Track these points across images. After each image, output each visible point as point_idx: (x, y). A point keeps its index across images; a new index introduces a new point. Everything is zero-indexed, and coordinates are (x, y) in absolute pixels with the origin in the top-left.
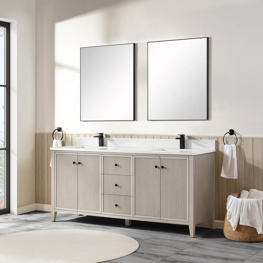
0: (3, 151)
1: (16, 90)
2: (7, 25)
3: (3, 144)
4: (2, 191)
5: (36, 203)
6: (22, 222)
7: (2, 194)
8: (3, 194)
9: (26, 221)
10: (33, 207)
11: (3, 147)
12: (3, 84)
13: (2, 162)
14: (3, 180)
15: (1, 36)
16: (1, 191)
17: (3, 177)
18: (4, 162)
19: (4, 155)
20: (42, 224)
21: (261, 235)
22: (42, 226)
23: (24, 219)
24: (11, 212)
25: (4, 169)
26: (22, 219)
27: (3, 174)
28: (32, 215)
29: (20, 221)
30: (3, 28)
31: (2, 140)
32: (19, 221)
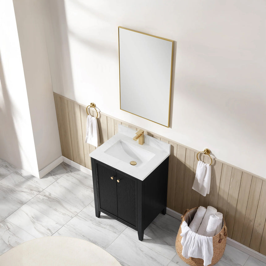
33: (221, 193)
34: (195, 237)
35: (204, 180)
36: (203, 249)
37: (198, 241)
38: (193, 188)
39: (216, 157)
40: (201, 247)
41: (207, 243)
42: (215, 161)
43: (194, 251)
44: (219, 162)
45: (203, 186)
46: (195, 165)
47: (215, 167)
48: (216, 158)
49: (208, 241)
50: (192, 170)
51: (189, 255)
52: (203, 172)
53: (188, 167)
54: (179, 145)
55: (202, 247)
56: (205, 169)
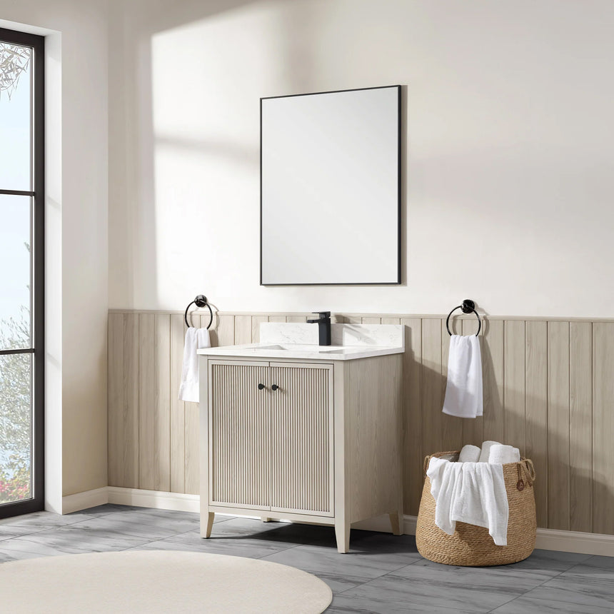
0: (28, 356)
1: (61, 203)
2: (37, 43)
3: (28, 338)
4: (25, 455)
5: (109, 485)
6: (77, 533)
7: (25, 462)
8: (27, 462)
9: (87, 530)
10: (100, 495)
11: (27, 346)
12: (28, 190)
13: (24, 384)
14: (27, 428)
15: (23, 69)
16: (22, 455)
17: (27, 420)
18: (28, 382)
19: (29, 366)
20: (131, 538)
21: (501, 547)
22: (129, 545)
23: (81, 525)
24: (47, 507)
25: (28, 401)
26: (78, 527)
27: (28, 414)
28: (101, 516)
29: (73, 530)
30: (28, 50)
31: (24, 330)
32: (71, 532)
33: (509, 404)
34: (461, 469)
35: (467, 378)
36: (484, 495)
37: (470, 474)
38: (445, 411)
39: (488, 312)
40: (478, 488)
41: (490, 472)
42: (487, 321)
43: (462, 504)
44: (496, 319)
45: (467, 394)
46: (444, 354)
47: (488, 338)
48: (487, 314)
49: (492, 469)
50: (438, 370)
51: (453, 517)
52: (463, 356)
53: (428, 368)
54: (404, 318)
55: (481, 489)
56: (468, 347)
